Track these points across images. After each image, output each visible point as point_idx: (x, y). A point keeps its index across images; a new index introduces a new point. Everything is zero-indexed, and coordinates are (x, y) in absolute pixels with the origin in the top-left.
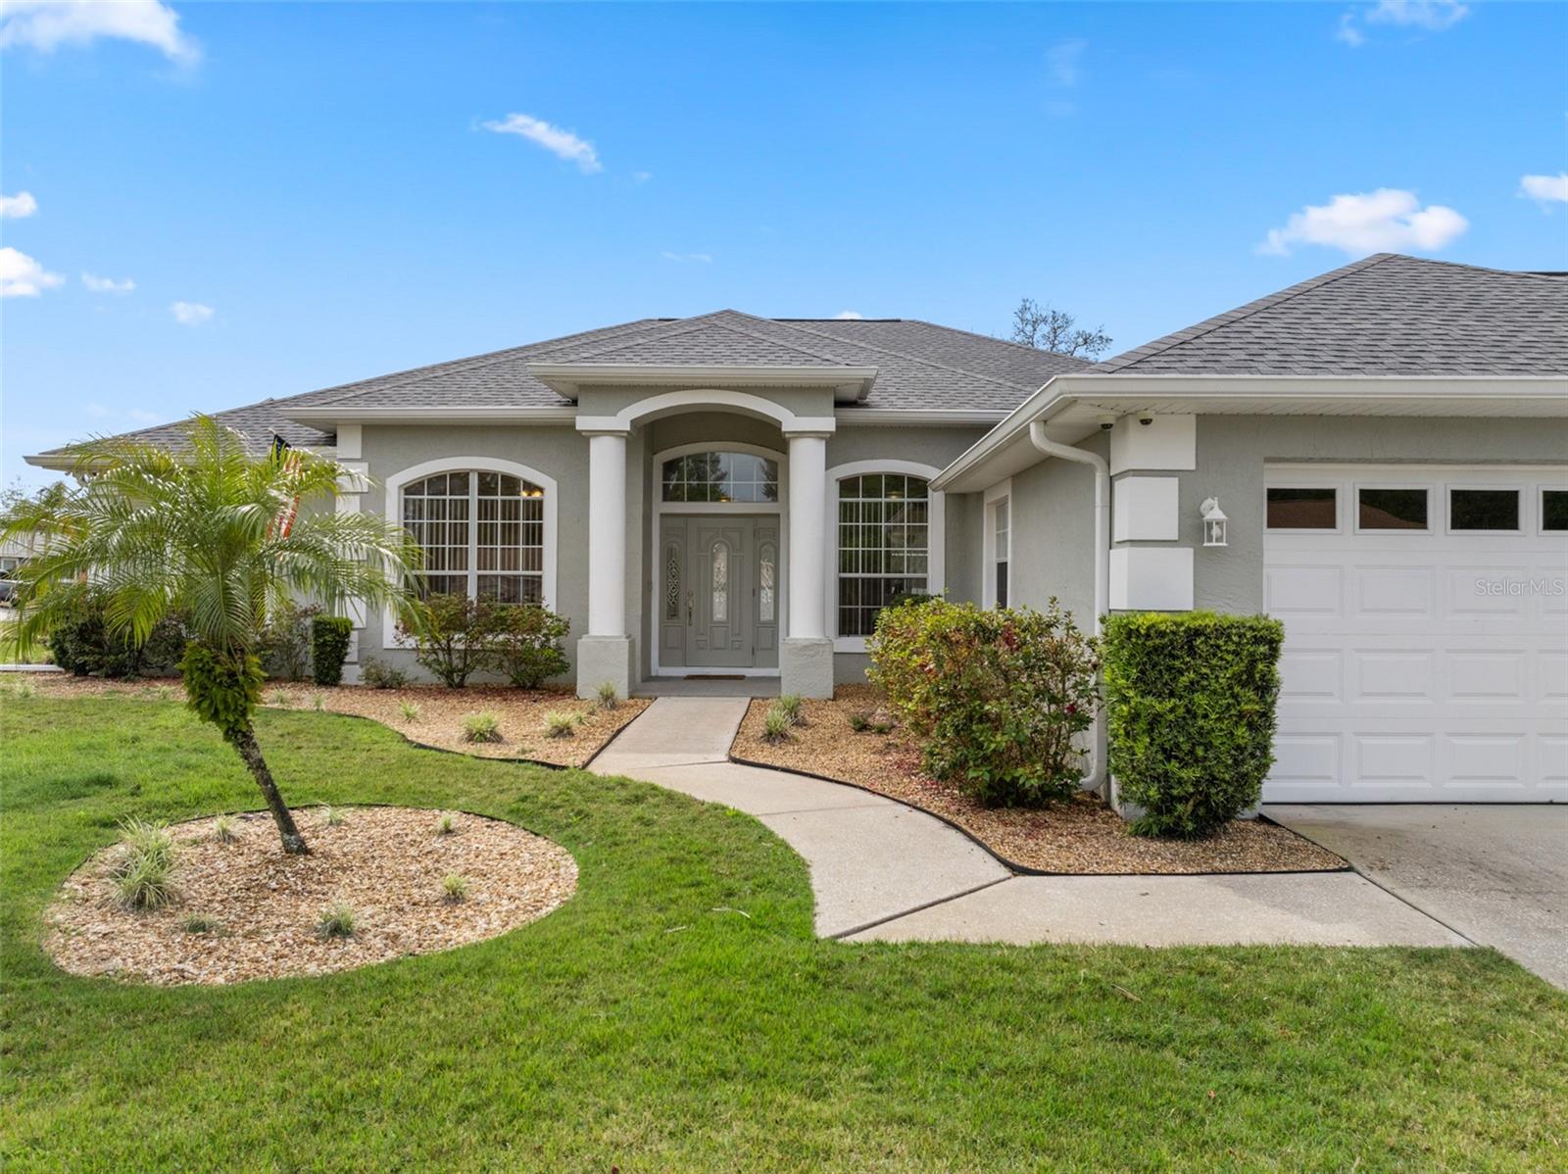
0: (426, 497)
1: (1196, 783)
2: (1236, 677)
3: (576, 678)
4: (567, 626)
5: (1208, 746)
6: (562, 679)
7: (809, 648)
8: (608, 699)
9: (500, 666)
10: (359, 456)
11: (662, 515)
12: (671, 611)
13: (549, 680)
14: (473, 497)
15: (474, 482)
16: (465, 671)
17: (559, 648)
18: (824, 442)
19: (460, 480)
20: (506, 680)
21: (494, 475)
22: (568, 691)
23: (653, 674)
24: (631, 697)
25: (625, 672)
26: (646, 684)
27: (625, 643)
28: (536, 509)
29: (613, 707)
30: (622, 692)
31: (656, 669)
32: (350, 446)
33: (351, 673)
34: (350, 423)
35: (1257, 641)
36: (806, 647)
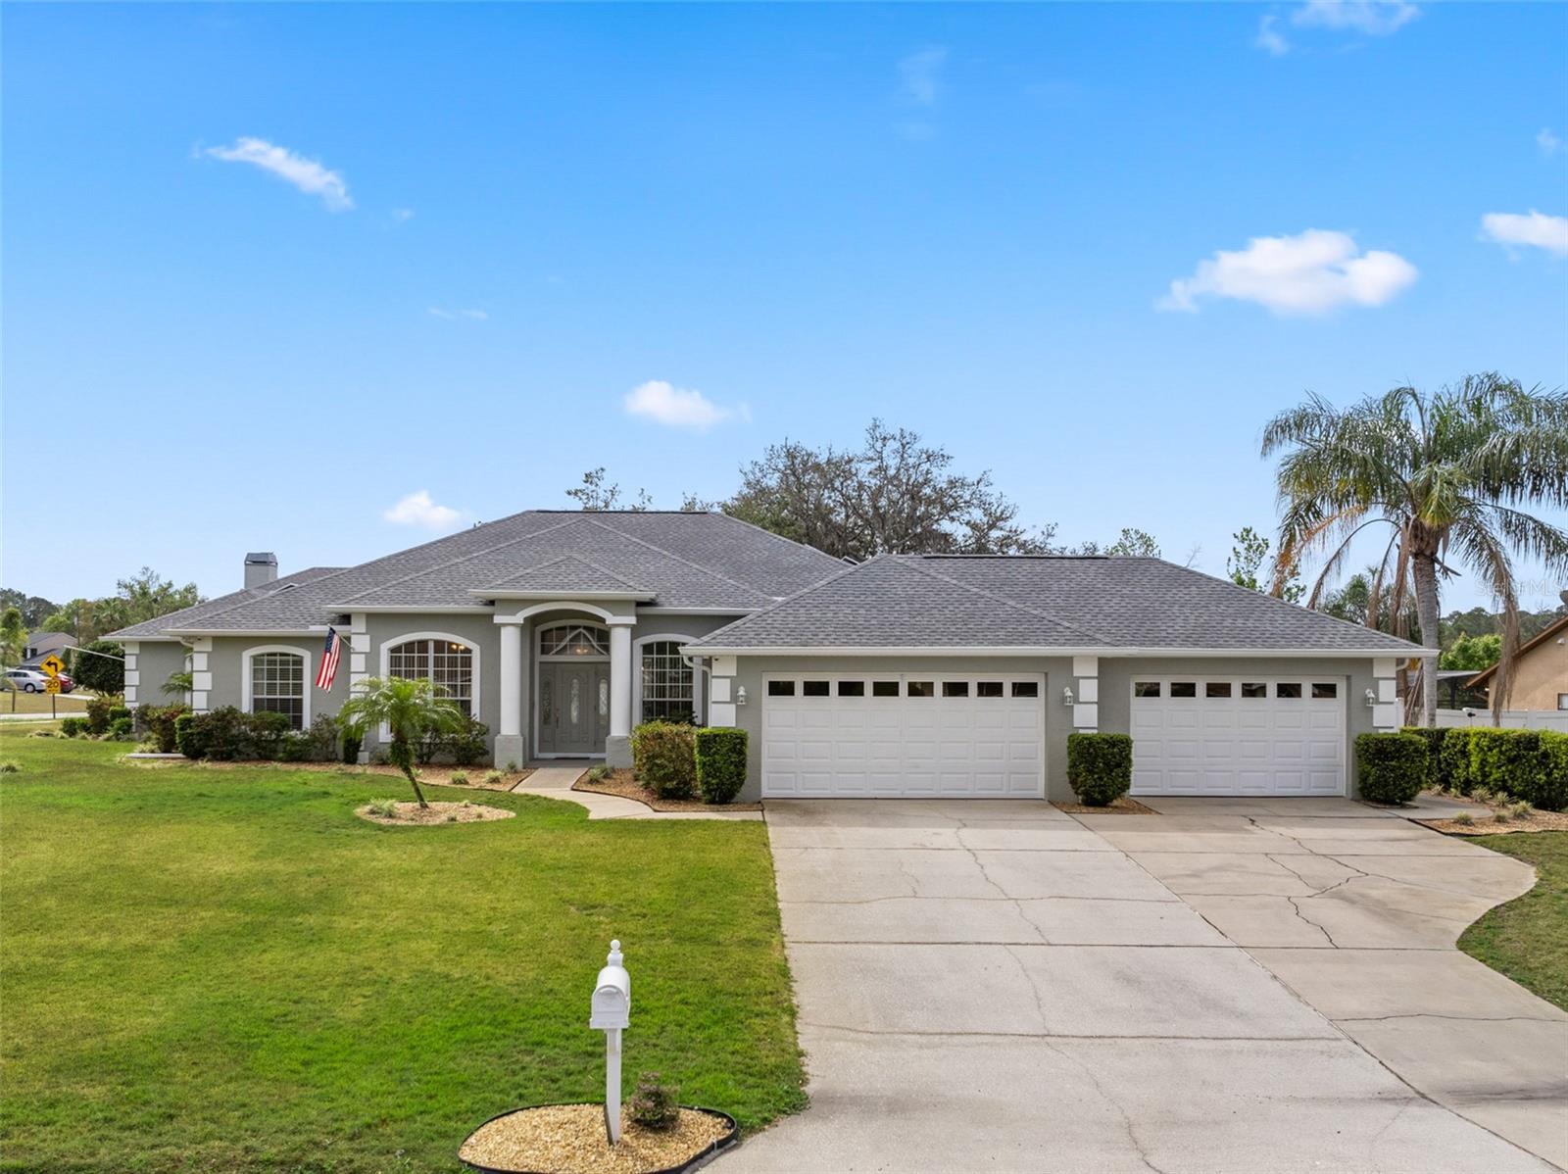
0: (403, 654)
1: (717, 784)
2: (730, 750)
3: (494, 758)
4: (488, 730)
5: (721, 773)
6: (484, 759)
7: (621, 741)
8: (512, 768)
9: (450, 752)
10: (364, 631)
11: (541, 663)
12: (546, 719)
13: (479, 759)
14: (431, 654)
15: (431, 646)
16: (430, 755)
17: (483, 741)
18: (629, 630)
19: (423, 645)
20: (453, 760)
21: (444, 642)
22: (490, 766)
23: (535, 757)
24: (524, 768)
25: (521, 754)
26: (532, 762)
27: (521, 740)
28: (467, 662)
29: (516, 772)
30: (520, 766)
31: (537, 754)
32: (358, 626)
33: (364, 756)
34: (359, 614)
35: (737, 738)
36: (619, 741)
